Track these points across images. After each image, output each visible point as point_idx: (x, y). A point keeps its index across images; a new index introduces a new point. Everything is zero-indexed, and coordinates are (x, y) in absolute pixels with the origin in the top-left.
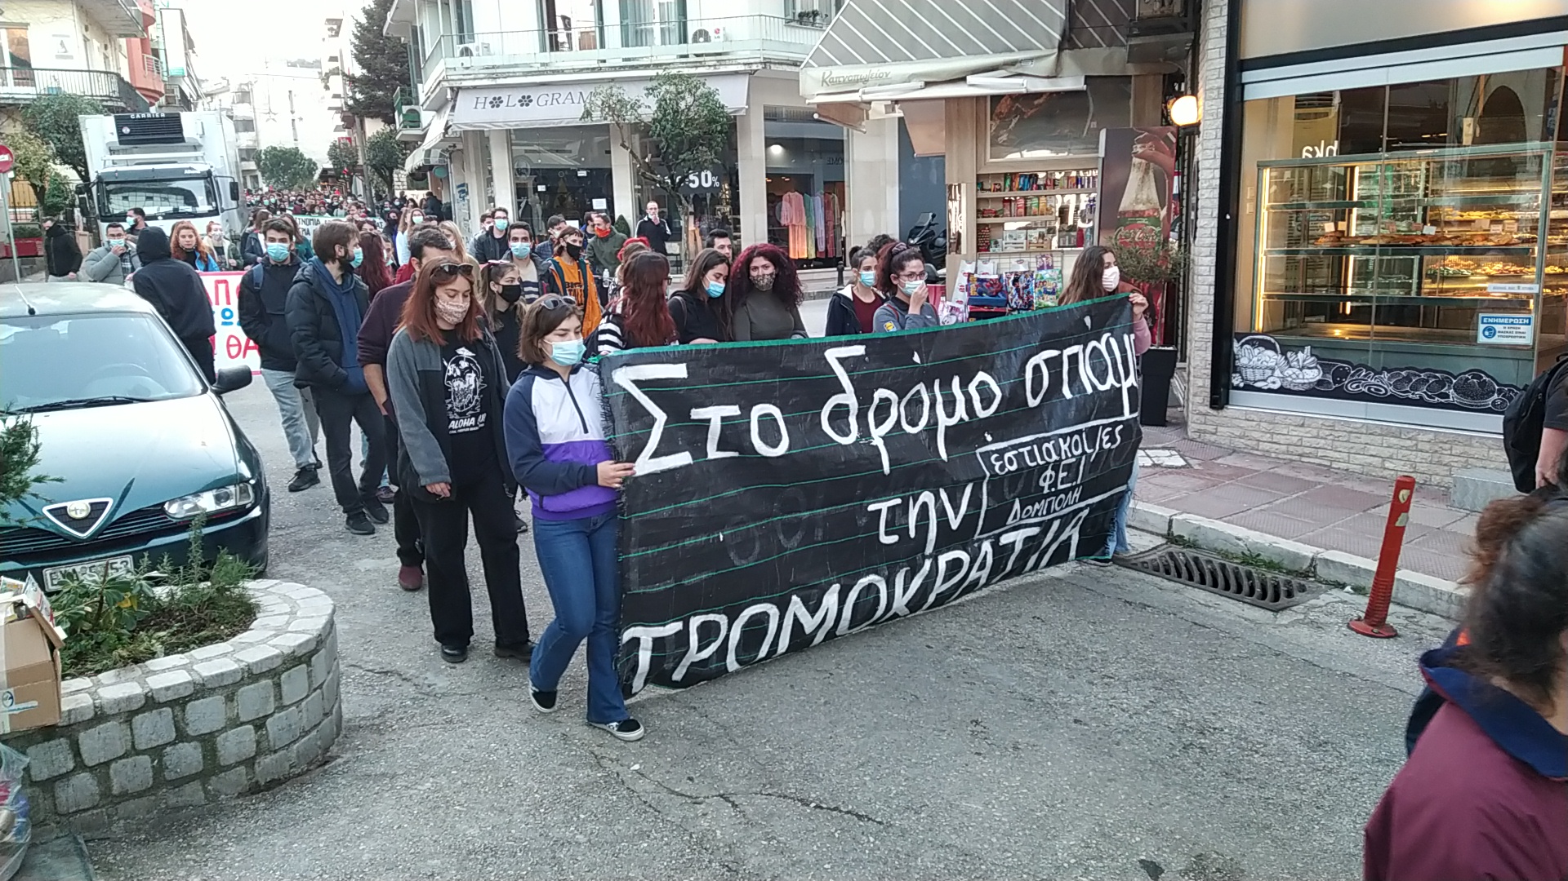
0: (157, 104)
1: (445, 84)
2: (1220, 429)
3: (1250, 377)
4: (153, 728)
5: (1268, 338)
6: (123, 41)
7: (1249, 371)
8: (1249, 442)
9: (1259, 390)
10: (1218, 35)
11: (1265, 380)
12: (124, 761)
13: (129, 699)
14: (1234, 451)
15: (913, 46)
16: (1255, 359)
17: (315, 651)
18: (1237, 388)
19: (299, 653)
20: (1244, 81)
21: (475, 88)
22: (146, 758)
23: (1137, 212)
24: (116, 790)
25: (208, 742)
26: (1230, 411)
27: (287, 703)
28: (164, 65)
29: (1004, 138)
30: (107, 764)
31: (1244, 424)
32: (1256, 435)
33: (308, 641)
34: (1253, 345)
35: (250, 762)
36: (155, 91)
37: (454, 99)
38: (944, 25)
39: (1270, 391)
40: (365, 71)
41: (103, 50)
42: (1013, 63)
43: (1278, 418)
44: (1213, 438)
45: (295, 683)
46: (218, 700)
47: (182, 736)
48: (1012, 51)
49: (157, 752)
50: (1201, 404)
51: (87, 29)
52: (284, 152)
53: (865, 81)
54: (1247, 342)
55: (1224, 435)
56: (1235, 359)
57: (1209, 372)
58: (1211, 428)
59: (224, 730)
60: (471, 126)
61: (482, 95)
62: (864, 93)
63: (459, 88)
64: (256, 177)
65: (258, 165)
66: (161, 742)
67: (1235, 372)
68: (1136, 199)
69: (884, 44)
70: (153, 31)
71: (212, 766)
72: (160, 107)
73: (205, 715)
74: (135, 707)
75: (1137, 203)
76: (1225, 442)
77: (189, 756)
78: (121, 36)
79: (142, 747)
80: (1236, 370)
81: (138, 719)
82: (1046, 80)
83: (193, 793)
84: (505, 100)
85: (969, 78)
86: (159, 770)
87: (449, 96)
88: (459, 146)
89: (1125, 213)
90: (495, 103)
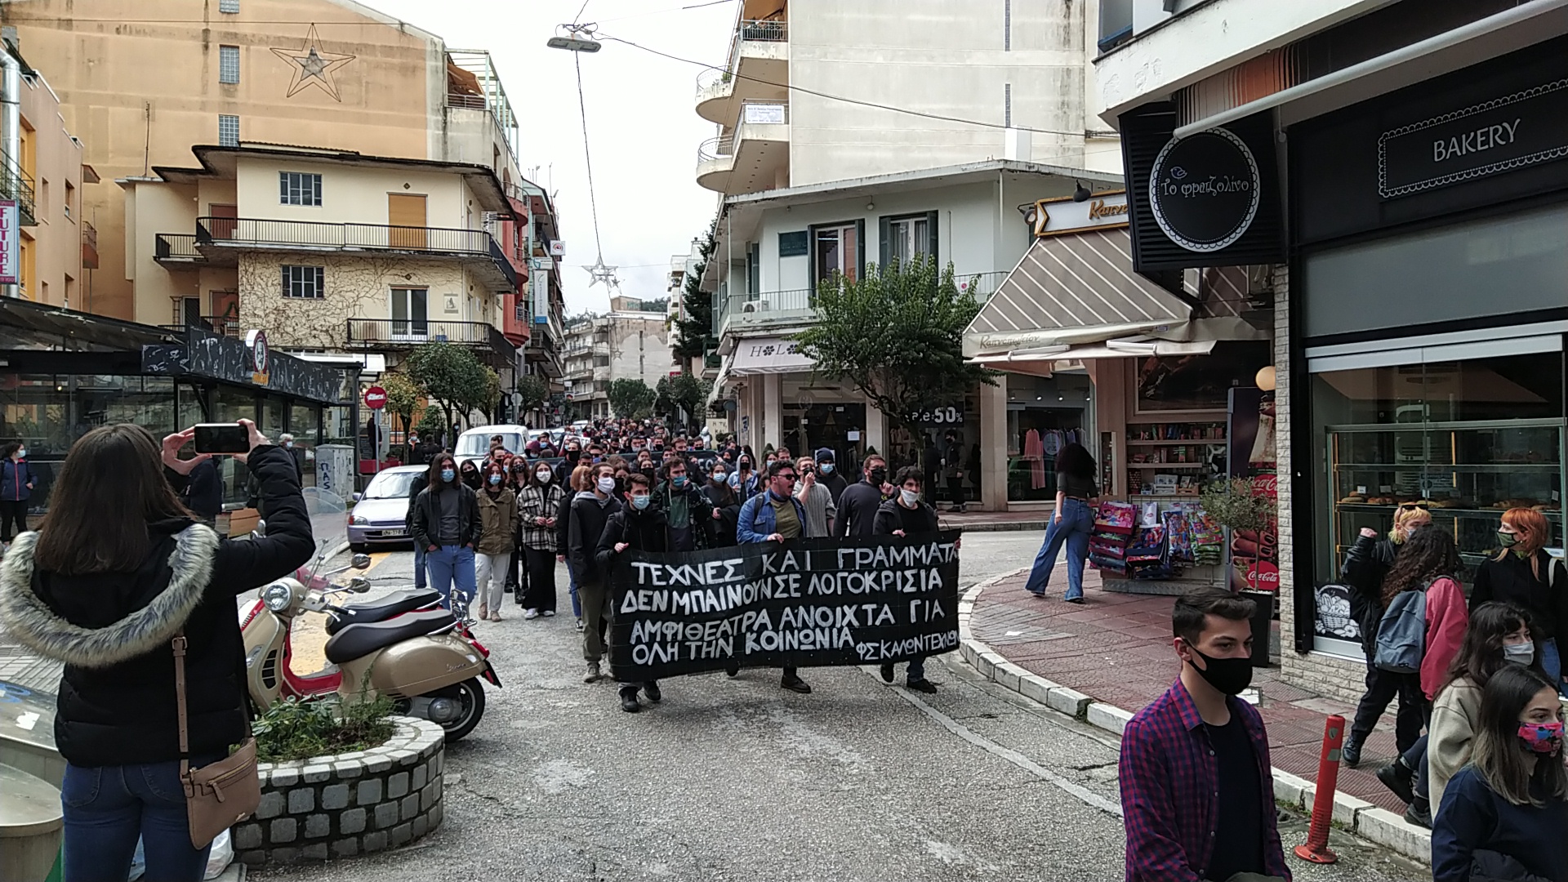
0: (523, 346)
1: (730, 335)
2: (1306, 673)
3: (1330, 624)
4: (301, 801)
5: (1342, 588)
6: (501, 297)
7: (1329, 618)
8: (1330, 688)
9: (1338, 637)
10: (1282, 316)
11: (1342, 628)
12: (279, 820)
13: (287, 778)
14: (1318, 696)
15: (1060, 315)
16: (1333, 607)
17: (417, 764)
18: (1320, 634)
19: (404, 763)
20: (1307, 356)
21: (753, 338)
22: (293, 820)
23: (1267, 463)
24: (273, 839)
25: (335, 815)
26: (1314, 655)
27: (390, 797)
28: (531, 315)
29: (1151, 392)
30: (270, 820)
31: (1325, 669)
32: (1336, 681)
33: (411, 756)
34: (1331, 594)
35: (359, 835)
36: (522, 336)
37: (735, 347)
38: (1088, 297)
39: (1347, 638)
40: (692, 318)
41: (483, 304)
42: (1150, 329)
43: (1353, 664)
44: (1300, 681)
45: (397, 785)
46: (345, 786)
47: (318, 809)
48: (1149, 320)
49: (301, 818)
50: (1289, 647)
51: (472, 288)
52: (631, 383)
53: (1017, 343)
54: (1325, 591)
55: (1309, 679)
56: (1317, 607)
57: (1292, 617)
58: (1298, 672)
59: (346, 809)
60: (746, 370)
61: (758, 345)
62: (1013, 354)
63: (741, 339)
64: (607, 404)
65: (608, 394)
66: (305, 810)
67: (1318, 619)
68: (1266, 452)
69: (1035, 313)
70: (526, 287)
71: (335, 833)
72: (526, 348)
73: (336, 797)
74: (292, 783)
75: (1266, 455)
76: (1310, 685)
77: (320, 824)
78: (499, 293)
79: (291, 811)
80: (1318, 616)
81: (292, 793)
82: (1179, 345)
83: (321, 849)
84: (776, 348)
85: (1109, 343)
86: (301, 829)
87: (731, 345)
88: (746, 384)
89: (1255, 464)
90: (768, 351)
